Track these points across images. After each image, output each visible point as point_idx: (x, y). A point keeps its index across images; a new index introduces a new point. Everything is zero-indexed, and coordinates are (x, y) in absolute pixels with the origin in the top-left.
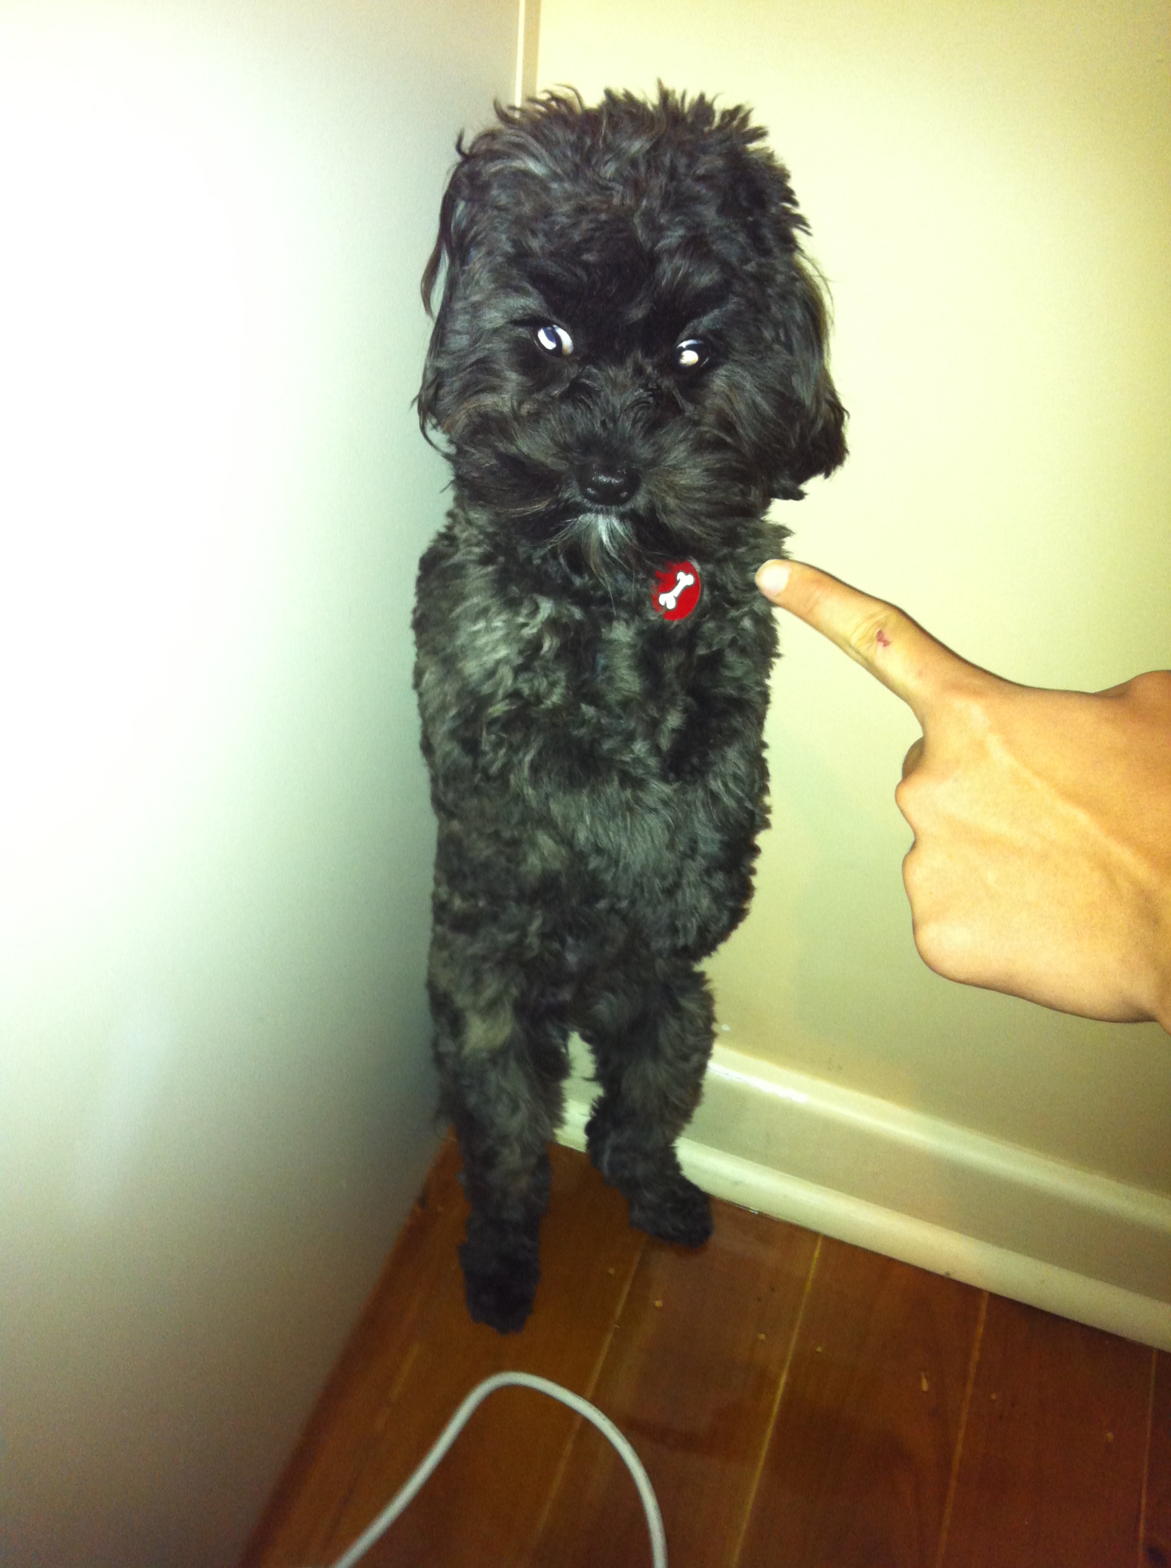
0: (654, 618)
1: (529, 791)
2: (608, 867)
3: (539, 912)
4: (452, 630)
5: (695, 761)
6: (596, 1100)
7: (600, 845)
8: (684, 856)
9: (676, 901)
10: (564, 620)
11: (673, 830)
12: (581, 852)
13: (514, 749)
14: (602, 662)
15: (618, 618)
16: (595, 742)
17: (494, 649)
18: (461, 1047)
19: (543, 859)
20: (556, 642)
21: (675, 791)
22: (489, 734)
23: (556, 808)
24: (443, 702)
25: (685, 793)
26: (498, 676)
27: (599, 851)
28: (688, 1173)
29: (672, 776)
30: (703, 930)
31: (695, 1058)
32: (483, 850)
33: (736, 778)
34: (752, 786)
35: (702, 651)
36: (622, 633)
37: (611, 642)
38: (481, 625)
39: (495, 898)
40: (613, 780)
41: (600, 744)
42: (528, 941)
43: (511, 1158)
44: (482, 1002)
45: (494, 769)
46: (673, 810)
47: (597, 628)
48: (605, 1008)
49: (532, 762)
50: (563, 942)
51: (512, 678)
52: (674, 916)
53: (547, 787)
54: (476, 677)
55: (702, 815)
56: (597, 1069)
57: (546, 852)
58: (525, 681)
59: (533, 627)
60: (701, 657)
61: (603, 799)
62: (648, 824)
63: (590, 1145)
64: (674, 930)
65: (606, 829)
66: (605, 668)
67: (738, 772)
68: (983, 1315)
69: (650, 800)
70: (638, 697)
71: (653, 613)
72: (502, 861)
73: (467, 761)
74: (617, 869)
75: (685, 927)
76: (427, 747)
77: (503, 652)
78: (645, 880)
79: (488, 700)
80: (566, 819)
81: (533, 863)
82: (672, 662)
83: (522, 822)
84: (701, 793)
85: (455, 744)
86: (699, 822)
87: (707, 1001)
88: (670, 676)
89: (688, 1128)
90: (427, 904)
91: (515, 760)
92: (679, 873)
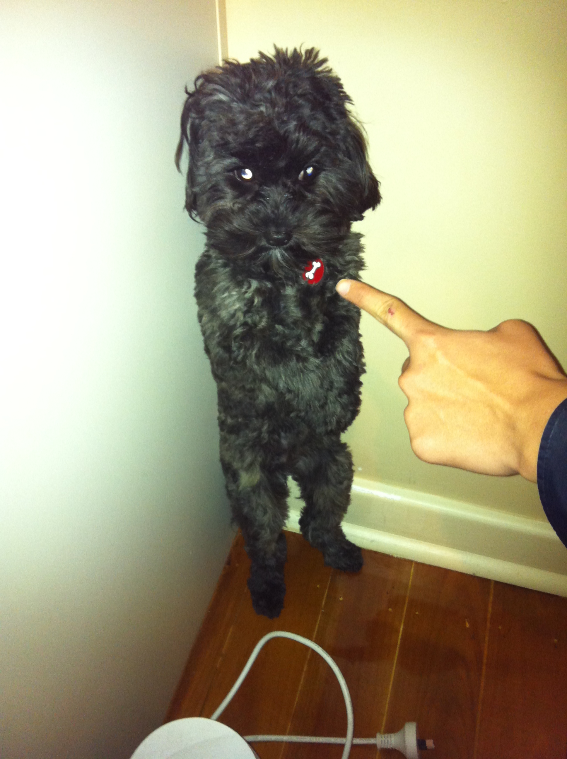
0: (304, 283)
1: (256, 367)
2: (295, 397)
3: (266, 421)
4: (213, 298)
5: (329, 346)
6: (303, 509)
7: (290, 388)
8: (328, 390)
9: (326, 410)
10: (263, 289)
11: (322, 379)
12: (282, 392)
13: (247, 349)
14: (282, 305)
15: (288, 285)
16: (284, 343)
17: (233, 305)
18: (238, 487)
19: (266, 397)
20: (260, 299)
21: (321, 361)
22: (235, 342)
23: (268, 374)
24: (213, 330)
25: (326, 361)
26: (236, 316)
27: (289, 391)
28: (349, 538)
29: (319, 355)
30: (338, 422)
31: (346, 483)
32: (238, 395)
33: (348, 353)
34: (356, 356)
35: (328, 295)
36: (290, 291)
37: (285, 296)
38: (226, 294)
39: (245, 417)
40: (293, 359)
41: (286, 344)
42: (262, 435)
43: (266, 535)
44: (245, 464)
45: (240, 358)
46: (320, 370)
47: (279, 291)
48: (302, 464)
49: (256, 354)
50: (279, 435)
51: (243, 316)
52: (325, 417)
53: (264, 364)
54: (226, 318)
55: (334, 370)
56: (302, 493)
57: (266, 393)
58: (249, 317)
59: (249, 294)
60: (328, 298)
61: (289, 368)
62: (310, 377)
63: (302, 529)
64: (326, 423)
65: (292, 381)
66: (285, 307)
67: (349, 350)
68: (492, 591)
69: (311, 367)
70: (301, 319)
71: (303, 281)
72: (248, 400)
73: (226, 355)
74: (298, 399)
75: (330, 421)
76: (207, 350)
77: (237, 306)
78: (311, 403)
79: (233, 328)
80: (274, 379)
81: (261, 399)
82: (315, 301)
83: (254, 381)
84: (333, 361)
85: (220, 349)
86: (333, 373)
87: (349, 456)
88: (314, 308)
89: (346, 516)
90: (216, 422)
91: (248, 354)
92: (326, 398)
